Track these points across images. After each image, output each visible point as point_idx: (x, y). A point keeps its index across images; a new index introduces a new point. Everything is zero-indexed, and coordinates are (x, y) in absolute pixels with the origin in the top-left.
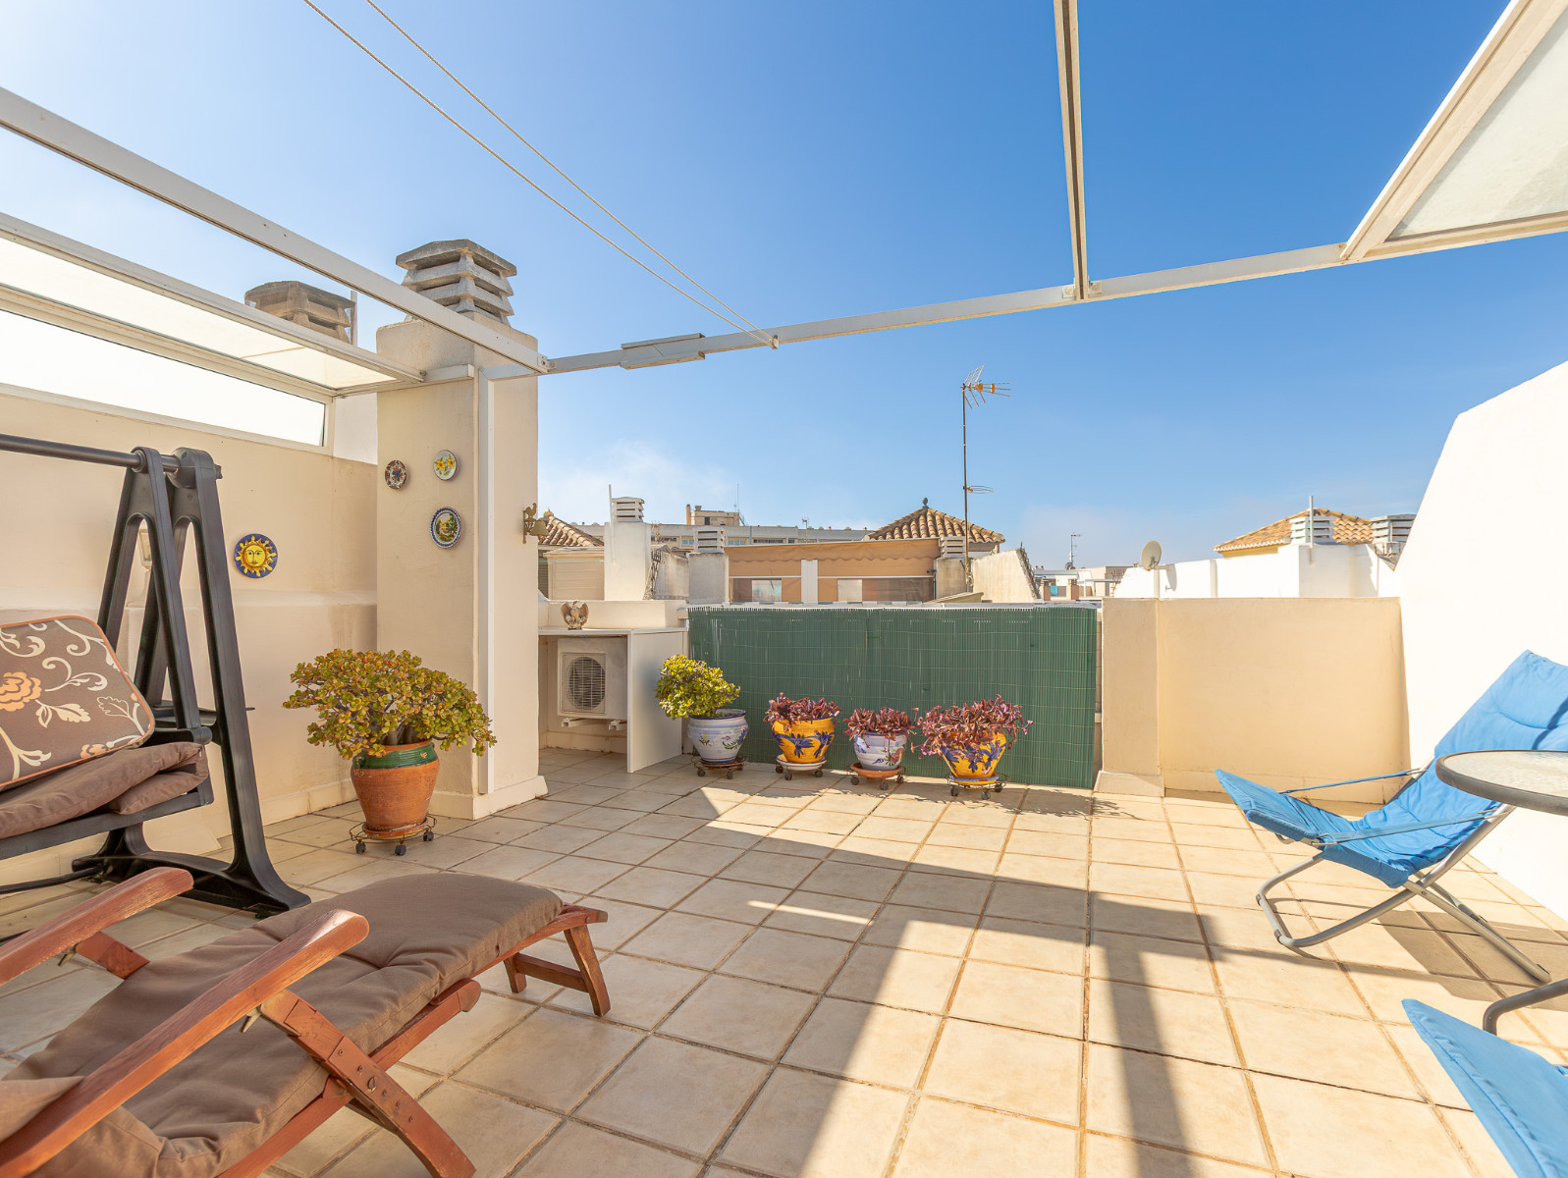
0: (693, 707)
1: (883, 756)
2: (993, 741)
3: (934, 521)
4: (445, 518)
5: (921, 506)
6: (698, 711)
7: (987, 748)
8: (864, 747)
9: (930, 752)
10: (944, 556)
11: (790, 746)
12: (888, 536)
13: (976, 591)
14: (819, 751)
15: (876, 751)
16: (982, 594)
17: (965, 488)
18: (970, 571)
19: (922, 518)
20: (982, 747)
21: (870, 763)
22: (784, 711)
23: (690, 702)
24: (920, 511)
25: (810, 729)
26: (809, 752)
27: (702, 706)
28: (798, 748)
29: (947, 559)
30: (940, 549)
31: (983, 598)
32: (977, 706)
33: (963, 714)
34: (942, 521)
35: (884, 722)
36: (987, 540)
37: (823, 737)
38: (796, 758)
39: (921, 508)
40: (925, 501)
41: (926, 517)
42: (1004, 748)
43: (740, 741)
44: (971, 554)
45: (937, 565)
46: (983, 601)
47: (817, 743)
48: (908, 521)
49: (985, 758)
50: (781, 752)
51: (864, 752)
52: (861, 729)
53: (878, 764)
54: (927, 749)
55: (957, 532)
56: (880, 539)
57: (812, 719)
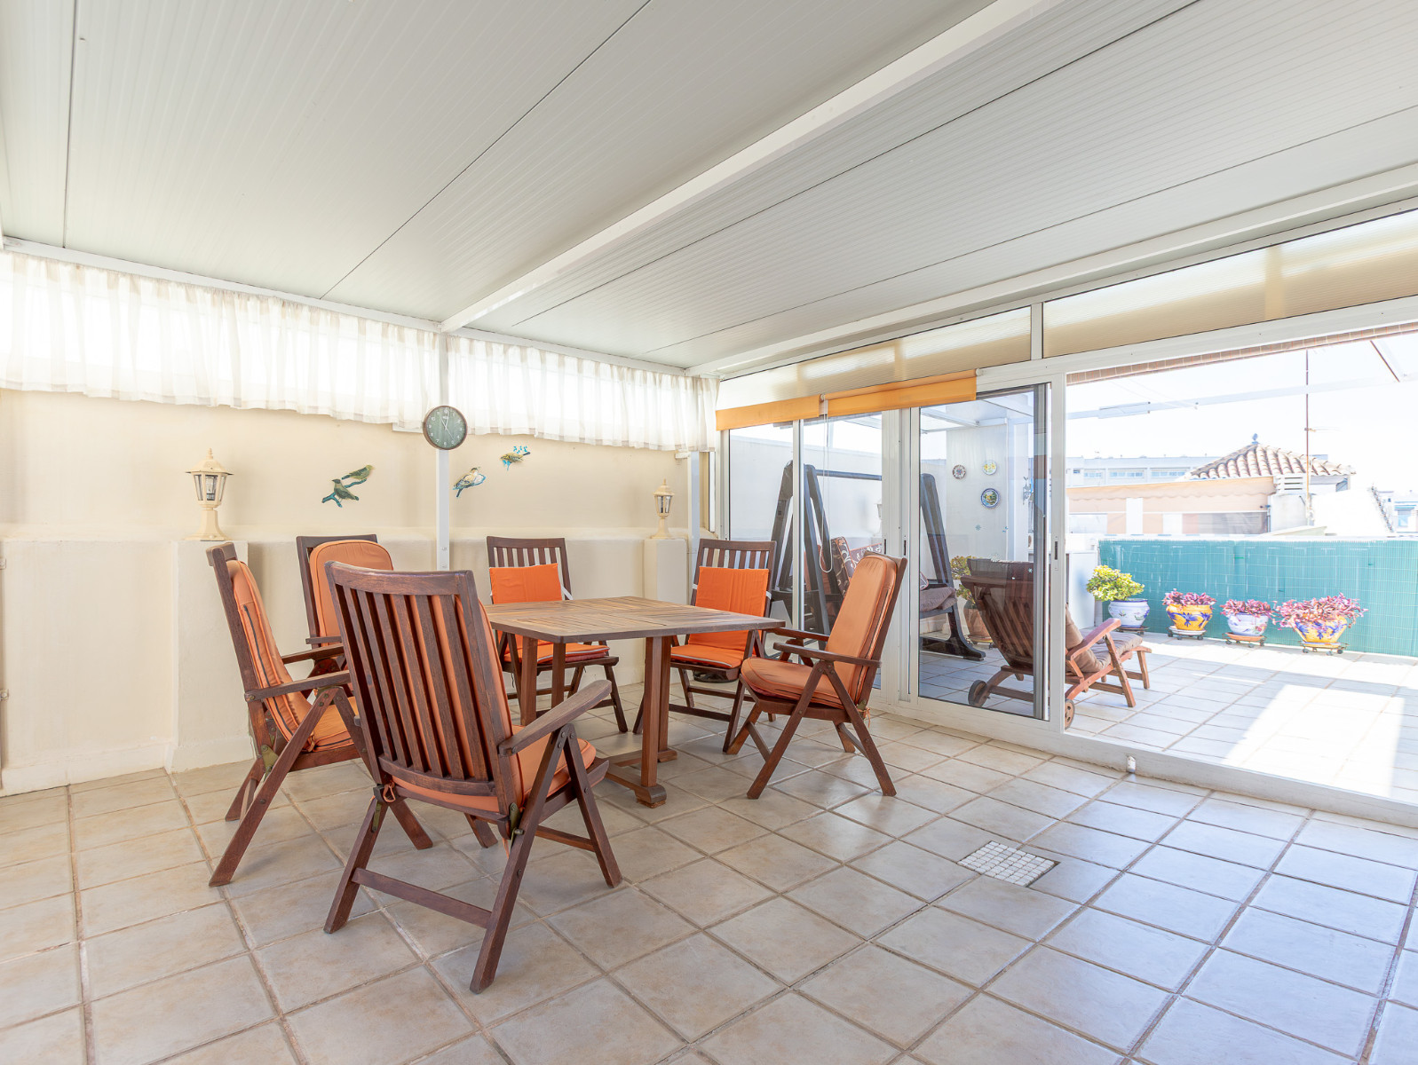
0: (1117, 594)
1: (1252, 627)
2: (1336, 621)
3: (1266, 456)
4: (989, 494)
5: (1250, 441)
6: (1120, 597)
7: (1332, 624)
8: (1237, 622)
9: (1287, 626)
10: (1279, 493)
11: (1181, 620)
12: (1212, 473)
13: (1317, 525)
14: (1201, 624)
15: (1244, 624)
16: (1326, 527)
17: (1307, 429)
18: (1310, 506)
19: (1251, 453)
20: (1328, 624)
21: (1240, 631)
22: (1177, 600)
23: (1115, 591)
24: (1249, 446)
25: (1196, 611)
26: (1195, 624)
27: (1122, 594)
28: (1188, 621)
29: (1283, 495)
30: (1275, 486)
31: (1326, 531)
32: (1324, 599)
33: (1312, 604)
34: (1276, 456)
35: (1252, 607)
36: (1332, 473)
37: (1204, 615)
38: (1185, 627)
39: (1250, 444)
40: (1255, 437)
41: (1255, 452)
42: (1345, 627)
43: (1145, 616)
44: (1313, 489)
45: (1272, 500)
46: (1326, 534)
47: (1201, 619)
48: (1235, 457)
49: (1330, 631)
50: (1174, 624)
51: (1236, 624)
52: (1235, 610)
53: (1246, 632)
54: (1284, 623)
55: (1295, 467)
56: (1203, 475)
57: (1198, 604)
